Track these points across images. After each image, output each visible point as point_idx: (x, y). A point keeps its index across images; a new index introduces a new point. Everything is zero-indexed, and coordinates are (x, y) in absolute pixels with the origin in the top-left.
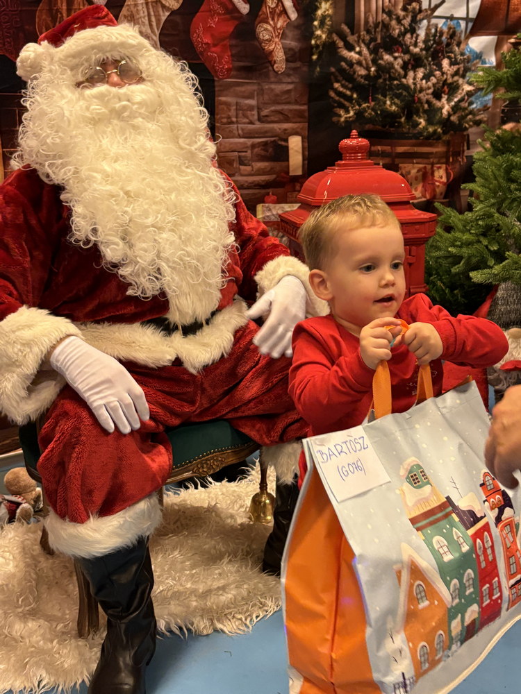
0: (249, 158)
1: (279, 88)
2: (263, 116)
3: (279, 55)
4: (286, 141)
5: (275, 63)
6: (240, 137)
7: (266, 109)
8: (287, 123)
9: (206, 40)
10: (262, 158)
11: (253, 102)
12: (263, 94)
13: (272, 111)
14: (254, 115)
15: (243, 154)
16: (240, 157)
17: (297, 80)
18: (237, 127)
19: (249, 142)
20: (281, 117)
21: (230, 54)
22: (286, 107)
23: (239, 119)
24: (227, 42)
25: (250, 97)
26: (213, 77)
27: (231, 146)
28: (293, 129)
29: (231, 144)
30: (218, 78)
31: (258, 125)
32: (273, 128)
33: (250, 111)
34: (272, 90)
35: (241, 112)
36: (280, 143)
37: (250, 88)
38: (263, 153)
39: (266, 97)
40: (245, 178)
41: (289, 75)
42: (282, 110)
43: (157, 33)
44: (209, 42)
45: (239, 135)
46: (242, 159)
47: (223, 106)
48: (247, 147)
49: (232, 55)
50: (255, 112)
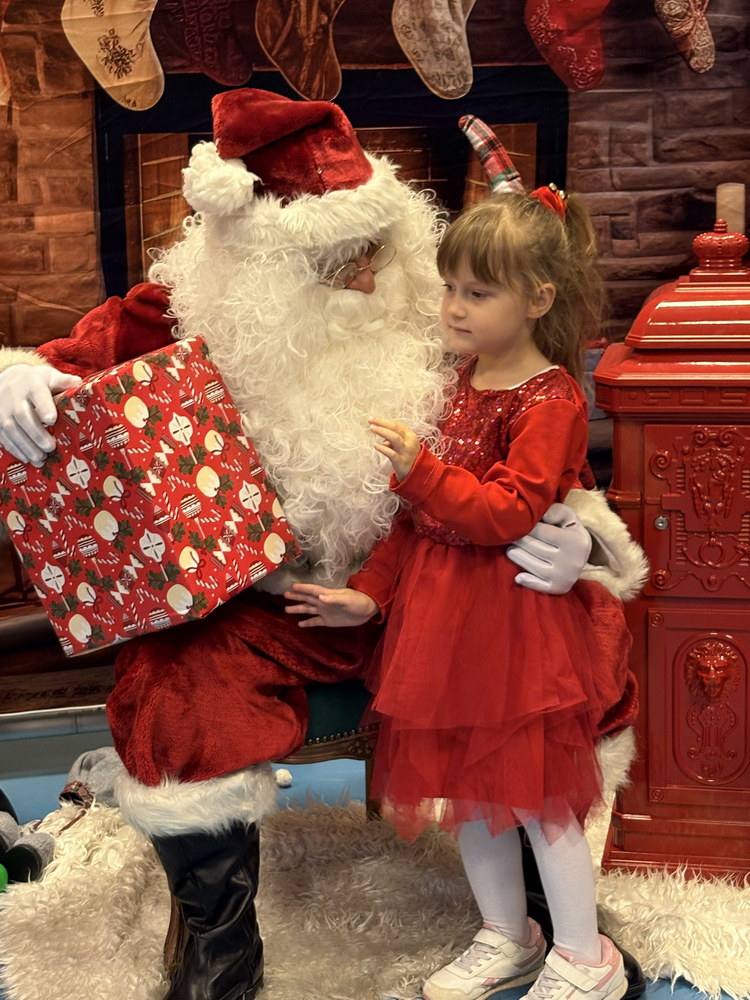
0: (631, 226)
1: (697, 100)
2: (665, 151)
3: (702, 42)
4: (713, 192)
5: (692, 54)
6: (615, 188)
7: (671, 138)
8: (716, 161)
9: (553, 26)
10: (660, 225)
11: (643, 127)
12: (664, 112)
13: (684, 142)
14: (645, 149)
15: (621, 218)
16: (613, 224)
17: (740, 84)
18: (611, 171)
19: (633, 197)
20: (704, 151)
21: (600, 44)
22: (714, 132)
23: (613, 159)
24: (595, 26)
25: (639, 117)
26: (566, 87)
27: (597, 205)
28: (727, 171)
29: (597, 201)
30: (575, 87)
31: (653, 167)
32: (685, 171)
33: (638, 142)
34: (685, 104)
35: (618, 145)
36: (698, 197)
37: (639, 102)
38: (662, 216)
39: (672, 117)
40: (622, 262)
41: (721, 75)
42: (706, 138)
43: (463, 19)
44: (560, 28)
45: (613, 185)
46: (617, 227)
47: (582, 137)
48: (630, 206)
49: (606, 48)
50: (648, 145)
